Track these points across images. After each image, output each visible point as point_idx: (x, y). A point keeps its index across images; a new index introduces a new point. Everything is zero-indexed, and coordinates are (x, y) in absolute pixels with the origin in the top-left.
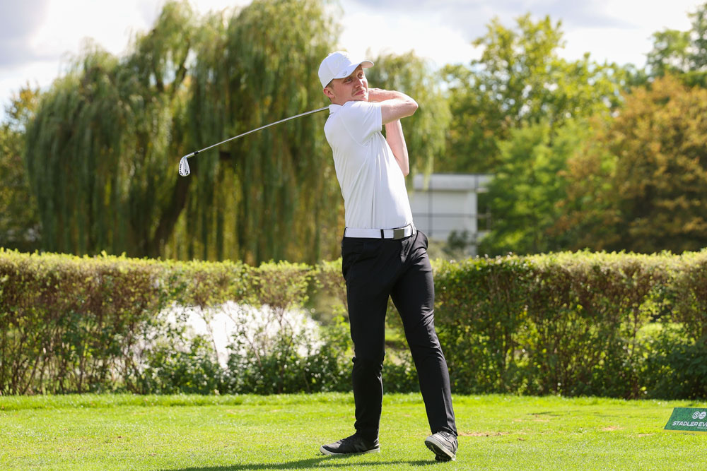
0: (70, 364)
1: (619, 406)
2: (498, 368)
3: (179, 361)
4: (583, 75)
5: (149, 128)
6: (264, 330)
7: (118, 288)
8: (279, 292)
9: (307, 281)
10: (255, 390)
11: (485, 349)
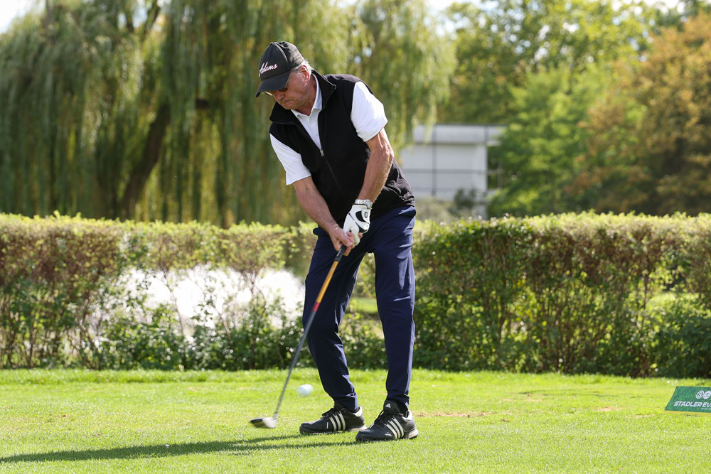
0: (19, 336)
1: (624, 385)
2: (493, 342)
3: (139, 333)
4: (607, 14)
5: (117, 73)
6: (234, 299)
7: (72, 252)
8: (250, 257)
9: (282, 245)
10: (224, 365)
11: (479, 321)
